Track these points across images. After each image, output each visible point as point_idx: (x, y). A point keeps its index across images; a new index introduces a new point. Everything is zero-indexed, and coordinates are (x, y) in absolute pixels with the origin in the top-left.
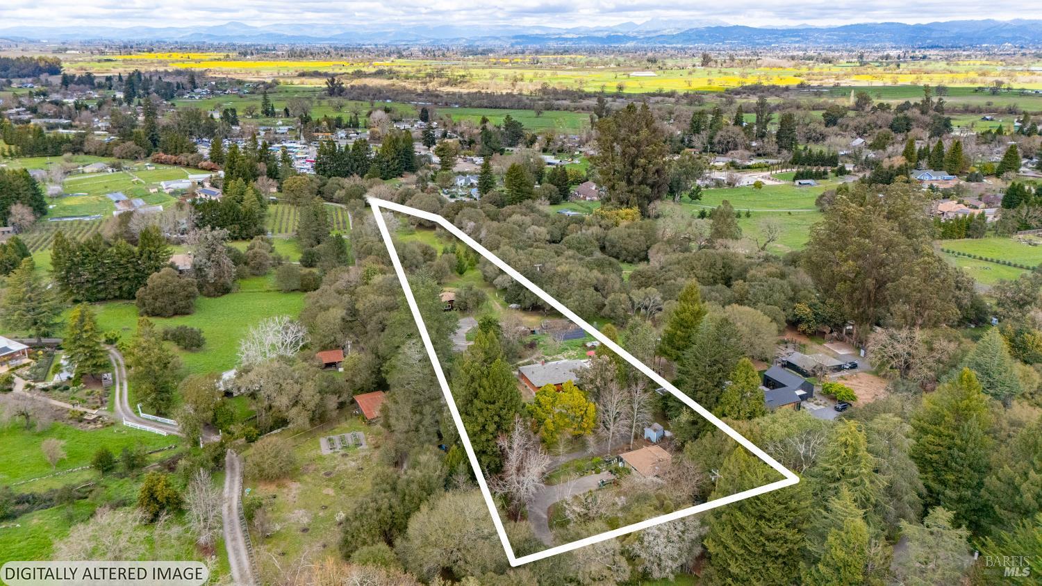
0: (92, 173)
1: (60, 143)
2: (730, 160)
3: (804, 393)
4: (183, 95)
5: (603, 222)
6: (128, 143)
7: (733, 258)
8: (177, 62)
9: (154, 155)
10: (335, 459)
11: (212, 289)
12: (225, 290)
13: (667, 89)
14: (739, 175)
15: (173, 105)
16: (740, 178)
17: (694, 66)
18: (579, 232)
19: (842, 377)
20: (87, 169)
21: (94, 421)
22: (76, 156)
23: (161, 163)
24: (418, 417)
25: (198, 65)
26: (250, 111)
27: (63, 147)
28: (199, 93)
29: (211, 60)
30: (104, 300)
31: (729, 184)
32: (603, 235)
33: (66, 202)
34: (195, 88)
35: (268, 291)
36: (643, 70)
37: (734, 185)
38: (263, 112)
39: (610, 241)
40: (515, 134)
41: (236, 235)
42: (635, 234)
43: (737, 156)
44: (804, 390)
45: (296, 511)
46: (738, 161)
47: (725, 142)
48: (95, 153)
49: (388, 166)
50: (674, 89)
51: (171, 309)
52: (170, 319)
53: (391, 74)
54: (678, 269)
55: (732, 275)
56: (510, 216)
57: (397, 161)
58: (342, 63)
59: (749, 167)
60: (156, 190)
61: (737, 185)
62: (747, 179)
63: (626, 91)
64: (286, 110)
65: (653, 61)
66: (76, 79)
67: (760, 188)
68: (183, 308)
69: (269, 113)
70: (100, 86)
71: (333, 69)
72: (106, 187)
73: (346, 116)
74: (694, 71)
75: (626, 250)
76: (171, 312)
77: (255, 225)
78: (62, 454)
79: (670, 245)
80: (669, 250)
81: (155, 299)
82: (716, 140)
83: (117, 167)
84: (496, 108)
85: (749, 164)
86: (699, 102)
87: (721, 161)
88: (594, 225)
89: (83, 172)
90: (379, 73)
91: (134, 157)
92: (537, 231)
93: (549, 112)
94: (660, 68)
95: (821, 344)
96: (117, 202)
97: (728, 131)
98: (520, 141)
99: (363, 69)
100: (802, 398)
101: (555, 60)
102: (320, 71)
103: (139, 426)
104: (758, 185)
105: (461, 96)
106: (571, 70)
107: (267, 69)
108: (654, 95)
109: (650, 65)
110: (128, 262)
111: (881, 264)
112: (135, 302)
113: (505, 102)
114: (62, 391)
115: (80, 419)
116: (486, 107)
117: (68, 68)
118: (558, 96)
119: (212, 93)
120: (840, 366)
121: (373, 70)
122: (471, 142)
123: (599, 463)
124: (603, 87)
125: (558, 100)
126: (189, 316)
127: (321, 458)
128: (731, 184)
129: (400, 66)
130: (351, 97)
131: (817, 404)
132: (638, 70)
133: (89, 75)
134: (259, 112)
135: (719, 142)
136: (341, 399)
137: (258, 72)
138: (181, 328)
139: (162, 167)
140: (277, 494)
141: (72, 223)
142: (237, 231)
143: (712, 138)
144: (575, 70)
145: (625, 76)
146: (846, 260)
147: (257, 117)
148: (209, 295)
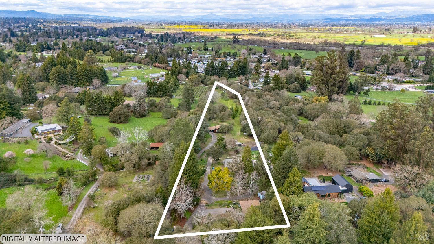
0: (132, 69)
1: (127, 58)
2: (395, 78)
3: (346, 189)
4: (179, 42)
5: (305, 102)
6: (147, 59)
7: (352, 123)
8: (186, 29)
9: (154, 64)
10: (136, 184)
11: (138, 115)
12: (143, 116)
13: (386, 43)
14: (395, 85)
15: (174, 45)
16: (395, 87)
17: (408, 33)
18: (294, 105)
19: (376, 185)
20: (130, 68)
21: (69, 157)
22: (130, 63)
23: (156, 67)
24: (163, 172)
25: (192, 30)
26: (199, 49)
27: (127, 59)
28: (186, 41)
29: (198, 28)
30: (101, 115)
31: (389, 89)
32: (303, 107)
33: (117, 79)
34: (185, 39)
35: (160, 118)
36: (380, 34)
37: (391, 90)
38: (204, 49)
39: (305, 110)
40: (297, 61)
41: (161, 96)
42: (317, 108)
43: (399, 76)
44: (346, 188)
45: (109, 201)
46: (399, 78)
47: (395, 69)
48: (137, 62)
49: (235, 72)
50: (390, 43)
51: (119, 121)
52: (119, 124)
53: (264, 35)
54: (322, 126)
55: (347, 131)
56: (266, 96)
57: (238, 71)
58: (246, 30)
59: (404, 82)
60: (147, 77)
61: (394, 90)
62: (399, 87)
63: (366, 43)
64: (212, 49)
65: (388, 30)
66: (145, 35)
67: (404, 92)
68: (123, 121)
69: (206, 49)
70: (154, 38)
71: (241, 32)
72: (133, 75)
73: (232, 52)
74: (407, 35)
75: (311, 115)
76: (119, 122)
77: (169, 92)
78: (49, 167)
79: (329, 115)
80: (328, 117)
81: (114, 116)
82: (390, 68)
83: (140, 68)
84: (299, 50)
85: (405, 80)
86: (400, 50)
87: (391, 78)
88: (301, 103)
89: (129, 69)
90: (259, 34)
91: (148, 64)
92: (275, 103)
93: (323, 52)
94: (390, 33)
95: (378, 168)
96: (133, 80)
97: (397, 64)
98: (299, 64)
99: (252, 33)
100: (343, 191)
101: (340, 29)
102: (235, 33)
103: (81, 161)
104: (403, 91)
105: (287, 44)
106: (344, 34)
107: (215, 32)
108: (379, 46)
109: (384, 32)
110: (109, 102)
111: (408, 133)
112: (109, 116)
113: (304, 47)
114: (65, 145)
115: (65, 155)
116: (296, 49)
117: (147, 31)
118: (331, 45)
119: (191, 41)
120: (379, 180)
121: (257, 33)
122: (277, 64)
123: (231, 203)
124: (354, 41)
125: (331, 47)
126: (126, 124)
127: (131, 183)
128: (390, 89)
129: (269, 31)
130: (241, 44)
131: (353, 196)
132: (378, 34)
133: (150, 34)
134: (202, 49)
135: (392, 69)
136: (150, 162)
137: (212, 33)
138: (113, 128)
139: (155, 68)
140: (107, 193)
141: (114, 87)
142: (162, 94)
143: (389, 67)
144: (346, 34)
145: (370, 37)
146: (391, 130)
147: (201, 51)
148: (137, 117)
